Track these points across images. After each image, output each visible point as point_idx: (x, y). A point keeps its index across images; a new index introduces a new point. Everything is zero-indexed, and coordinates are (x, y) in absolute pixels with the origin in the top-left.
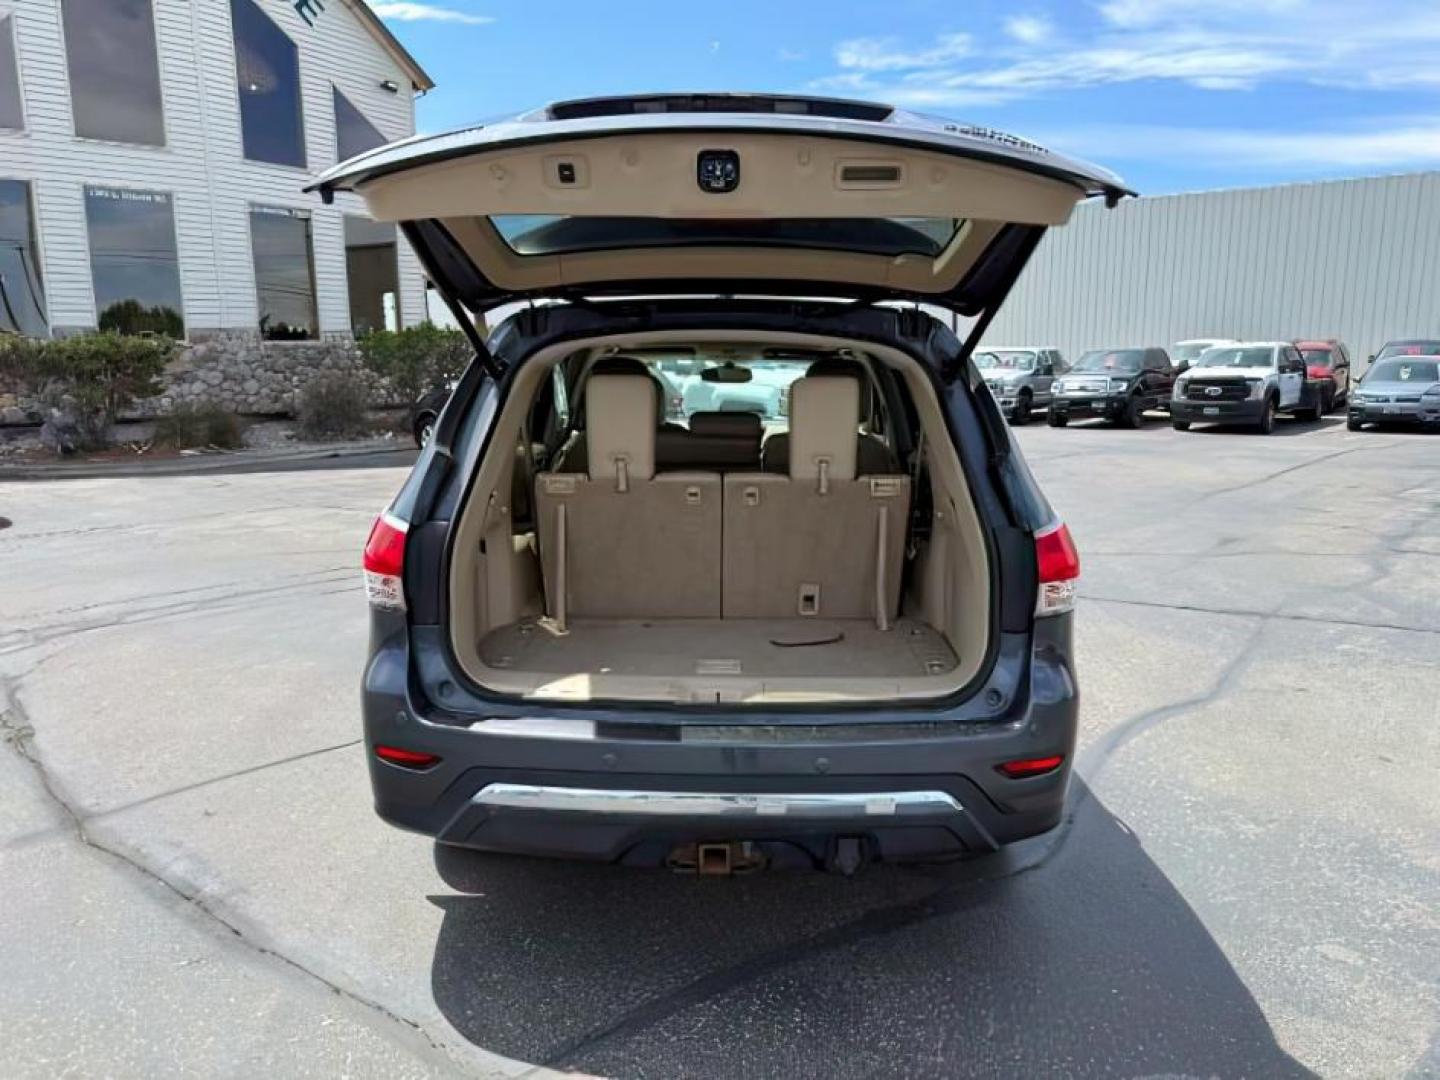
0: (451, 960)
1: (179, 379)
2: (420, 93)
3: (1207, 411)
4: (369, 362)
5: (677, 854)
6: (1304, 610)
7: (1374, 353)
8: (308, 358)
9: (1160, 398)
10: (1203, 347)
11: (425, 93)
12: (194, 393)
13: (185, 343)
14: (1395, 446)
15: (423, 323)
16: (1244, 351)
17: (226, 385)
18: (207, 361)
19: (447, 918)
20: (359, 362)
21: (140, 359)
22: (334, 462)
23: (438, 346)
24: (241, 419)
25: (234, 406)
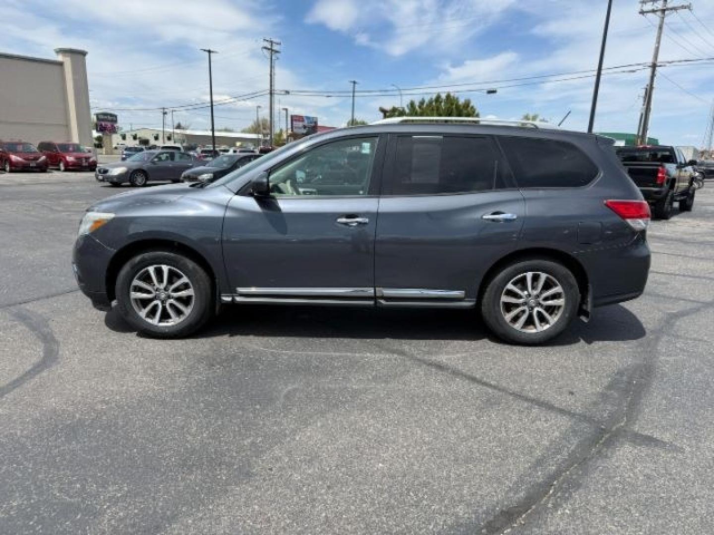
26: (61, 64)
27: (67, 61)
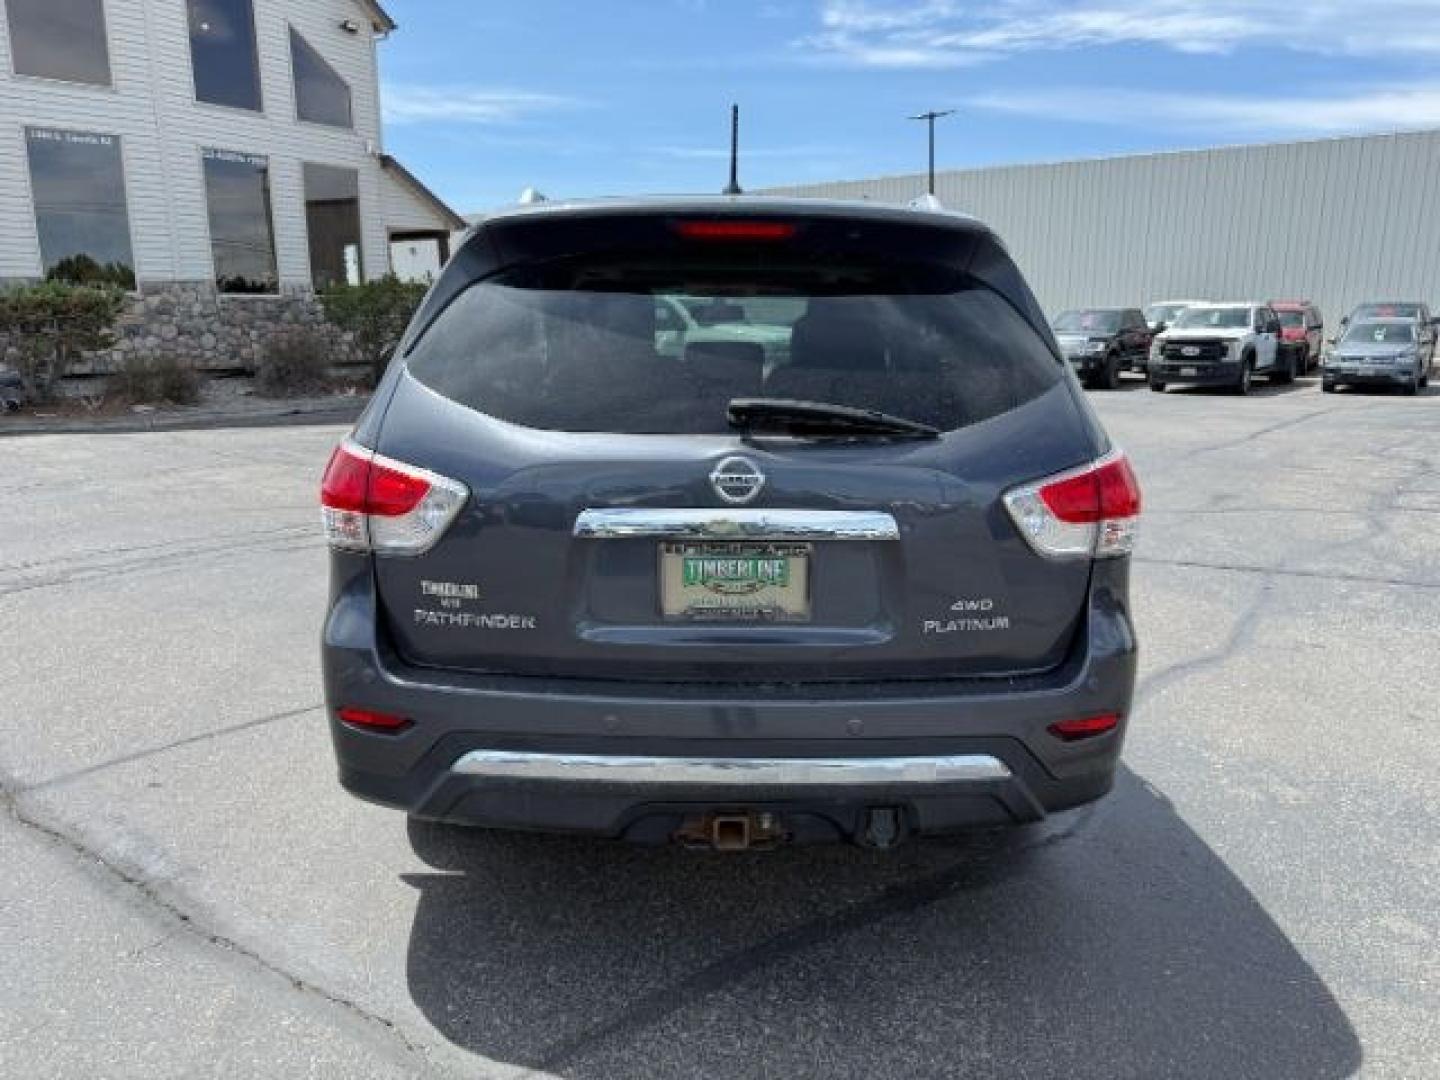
0: (428, 947)
1: (132, 332)
2: (381, 36)
3: (1185, 372)
4: (330, 317)
5: (689, 828)
6: (1312, 567)
7: (1347, 313)
8: (266, 311)
9: (1135, 359)
10: (1180, 307)
11: (386, 33)
12: (146, 347)
13: (137, 294)
14: (1369, 407)
15: (386, 275)
16: (1220, 311)
17: (181, 339)
18: (161, 313)
19: (423, 899)
20: (321, 317)
21: (88, 309)
22: (296, 418)
23: (403, 299)
24: (196, 376)
25: (188, 361)
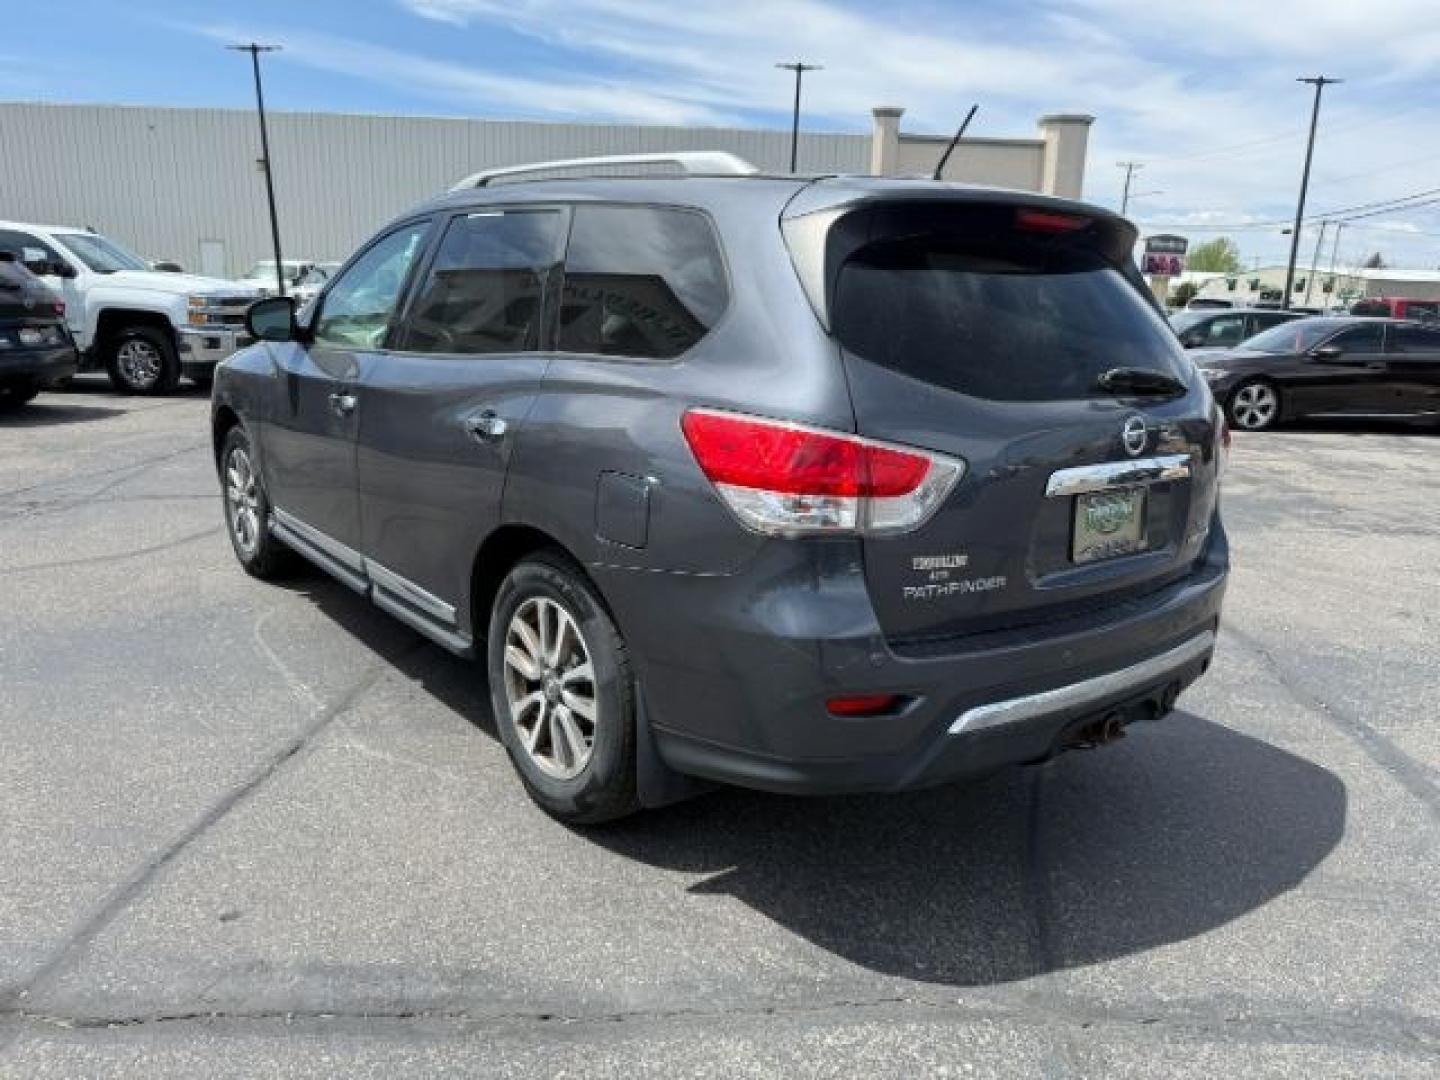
26: (1041, 146)
27: (1050, 137)
